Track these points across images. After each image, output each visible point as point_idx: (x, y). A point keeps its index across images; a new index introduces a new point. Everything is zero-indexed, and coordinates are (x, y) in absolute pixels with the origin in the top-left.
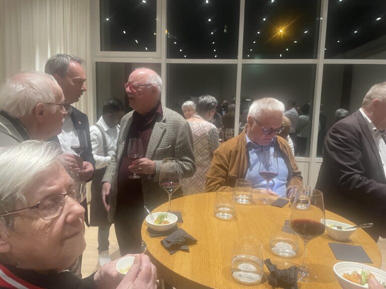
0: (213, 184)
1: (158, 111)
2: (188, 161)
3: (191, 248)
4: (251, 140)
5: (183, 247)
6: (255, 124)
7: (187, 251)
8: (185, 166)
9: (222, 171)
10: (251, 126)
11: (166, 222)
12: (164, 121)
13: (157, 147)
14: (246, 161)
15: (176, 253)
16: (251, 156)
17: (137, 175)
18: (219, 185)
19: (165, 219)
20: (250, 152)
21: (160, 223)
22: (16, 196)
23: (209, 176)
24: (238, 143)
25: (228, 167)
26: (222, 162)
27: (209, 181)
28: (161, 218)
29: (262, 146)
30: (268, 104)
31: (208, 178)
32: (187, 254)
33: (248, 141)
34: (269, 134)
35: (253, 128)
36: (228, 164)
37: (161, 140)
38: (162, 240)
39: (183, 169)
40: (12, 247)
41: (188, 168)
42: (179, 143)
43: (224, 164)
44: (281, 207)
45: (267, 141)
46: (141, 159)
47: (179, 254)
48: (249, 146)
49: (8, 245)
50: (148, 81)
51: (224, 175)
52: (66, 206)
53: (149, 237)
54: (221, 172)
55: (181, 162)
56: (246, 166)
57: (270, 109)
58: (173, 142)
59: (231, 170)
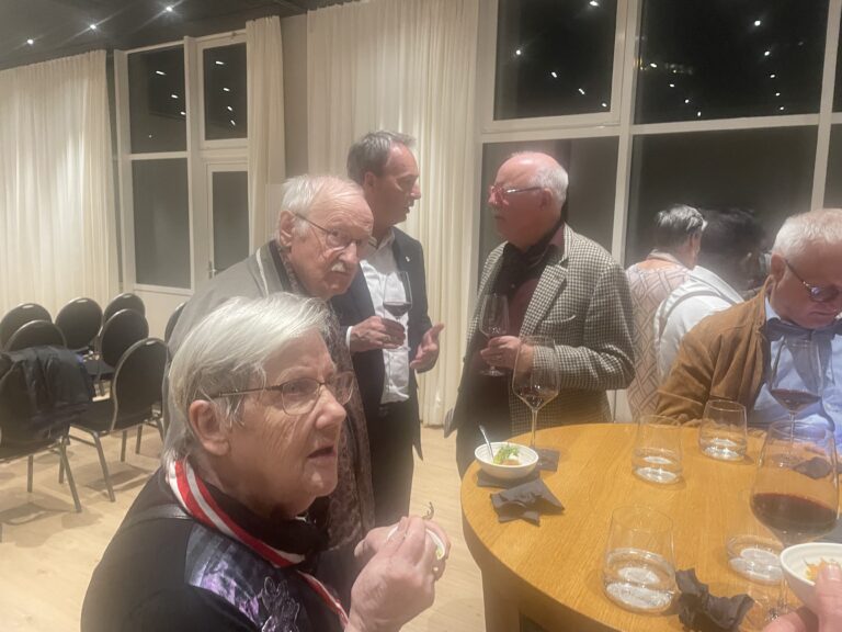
0: (671, 410)
1: (554, 241)
2: (612, 353)
3: (544, 520)
4: (777, 313)
5: (531, 515)
6: (787, 274)
7: (536, 523)
8: (603, 363)
9: (696, 382)
10: (778, 280)
11: (511, 462)
12: (565, 264)
13: (544, 318)
14: (760, 363)
15: (513, 523)
16: (774, 352)
17: (497, 368)
18: (684, 415)
19: (512, 457)
20: (773, 343)
21: (502, 463)
22: (253, 368)
23: (664, 392)
24: (742, 321)
25: (711, 374)
26: (696, 363)
27: (662, 403)
28: (504, 454)
29: (812, 330)
30: (824, 225)
31: (662, 397)
32: (533, 528)
33: (771, 314)
34: (827, 300)
35: (781, 283)
36: (711, 365)
37: (553, 304)
38: (492, 492)
39: (598, 367)
40: (230, 449)
41: (609, 368)
42: (593, 313)
43: (701, 368)
44: (815, 479)
45: (820, 317)
46: (503, 338)
47: (518, 525)
48: (770, 330)
49: (226, 444)
50: (533, 181)
51: (699, 393)
52: (321, 401)
53: (475, 485)
54: (693, 384)
55: (595, 354)
56: (757, 377)
57: (828, 238)
58: (582, 308)
59: (718, 381)
